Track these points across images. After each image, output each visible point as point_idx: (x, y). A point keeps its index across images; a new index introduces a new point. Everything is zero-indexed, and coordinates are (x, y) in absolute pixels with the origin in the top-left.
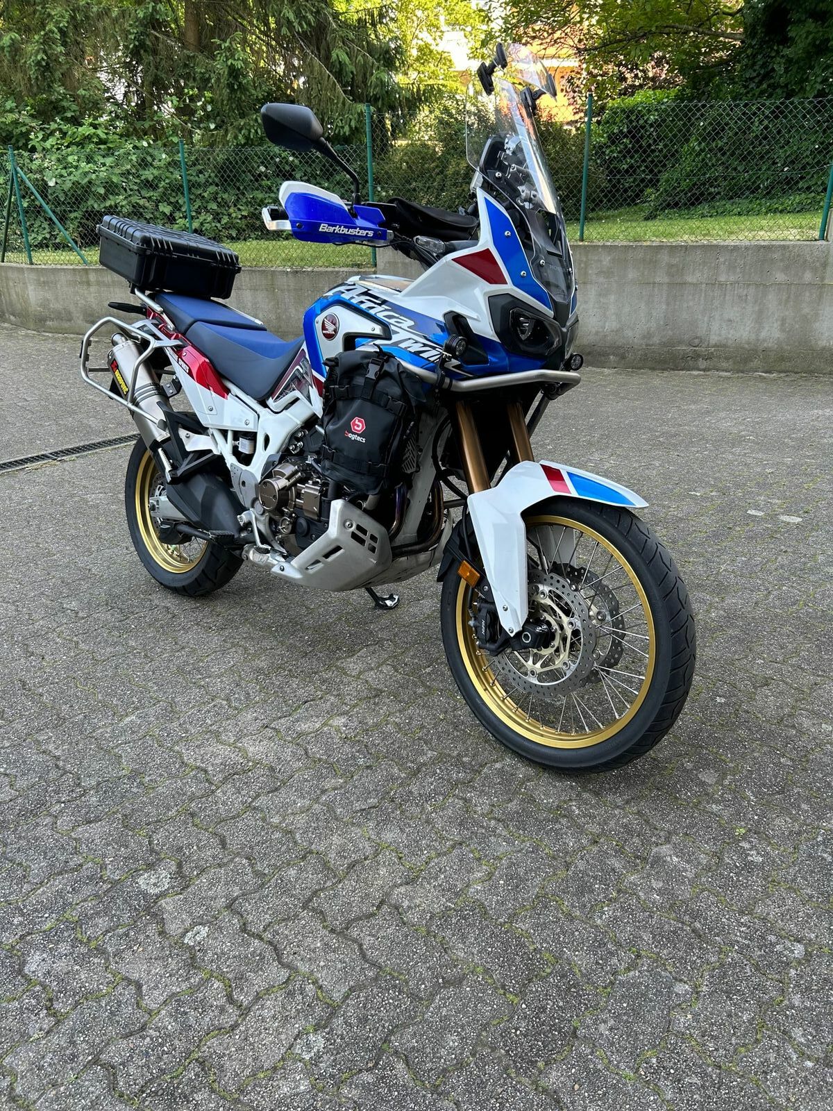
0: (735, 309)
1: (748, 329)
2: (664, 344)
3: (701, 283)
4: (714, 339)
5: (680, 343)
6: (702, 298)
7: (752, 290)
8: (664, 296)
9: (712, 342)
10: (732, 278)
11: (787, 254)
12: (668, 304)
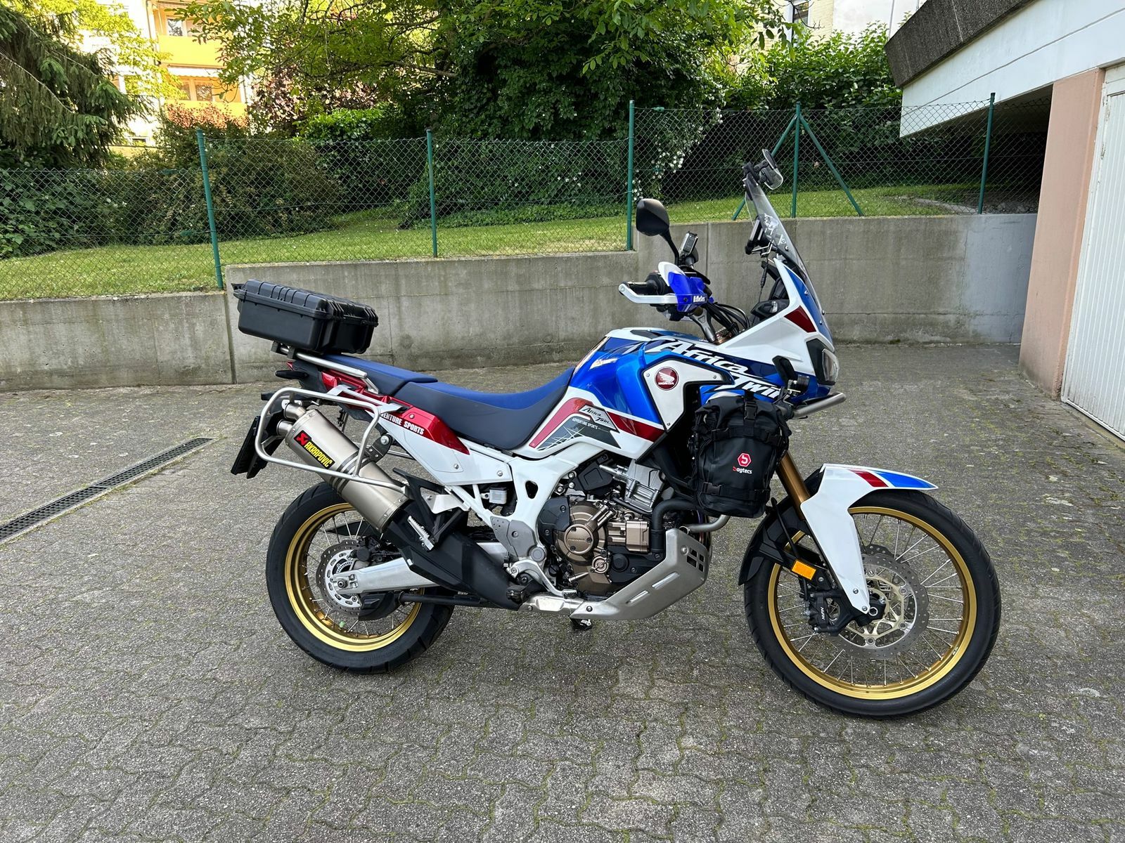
0: (575, 308)
1: (588, 324)
2: (523, 343)
3: (546, 289)
4: (562, 335)
5: (536, 340)
6: (548, 301)
7: (586, 292)
8: (517, 302)
9: (562, 337)
10: (570, 284)
11: (608, 262)
12: (521, 308)
